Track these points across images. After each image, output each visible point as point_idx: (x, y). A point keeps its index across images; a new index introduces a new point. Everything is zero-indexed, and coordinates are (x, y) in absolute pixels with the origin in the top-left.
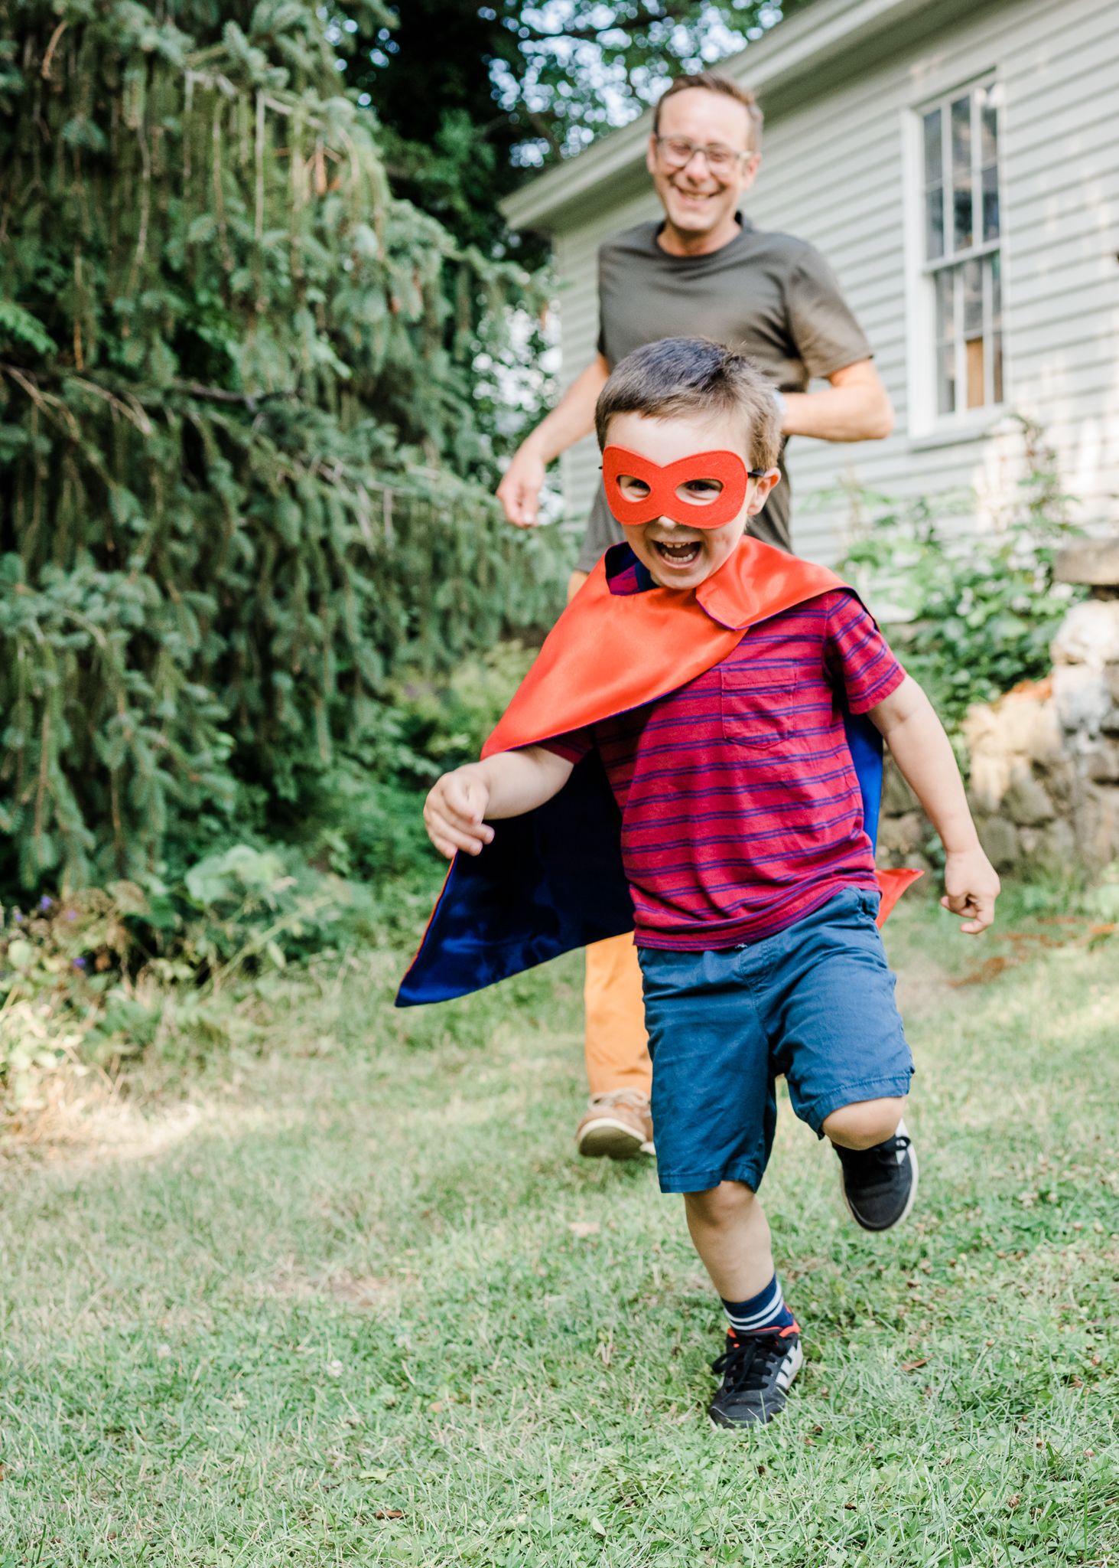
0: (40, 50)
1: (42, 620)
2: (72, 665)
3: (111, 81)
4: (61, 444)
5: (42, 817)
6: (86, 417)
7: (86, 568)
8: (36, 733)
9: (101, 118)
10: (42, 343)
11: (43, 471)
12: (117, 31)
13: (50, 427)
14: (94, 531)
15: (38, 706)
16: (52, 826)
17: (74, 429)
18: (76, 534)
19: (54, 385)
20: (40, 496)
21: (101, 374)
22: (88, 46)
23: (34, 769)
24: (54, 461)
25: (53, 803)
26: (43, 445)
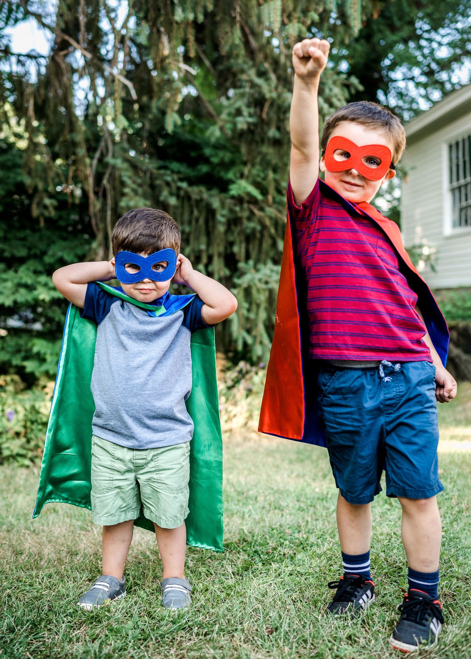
0: (262, 110)
1: (260, 280)
2: (267, 294)
3: (282, 116)
4: (264, 227)
5: (258, 340)
6: (271, 218)
7: (270, 265)
8: (257, 314)
9: (279, 129)
10: (259, 197)
11: (258, 235)
12: (284, 102)
13: (261, 222)
14: (272, 253)
15: (258, 306)
16: (261, 343)
17: (268, 222)
18: (267, 254)
19: (262, 209)
20: (257, 243)
21: (275, 206)
22: (275, 108)
23: (256, 325)
24: (262, 232)
25: (261, 336)
26: (259, 228)
